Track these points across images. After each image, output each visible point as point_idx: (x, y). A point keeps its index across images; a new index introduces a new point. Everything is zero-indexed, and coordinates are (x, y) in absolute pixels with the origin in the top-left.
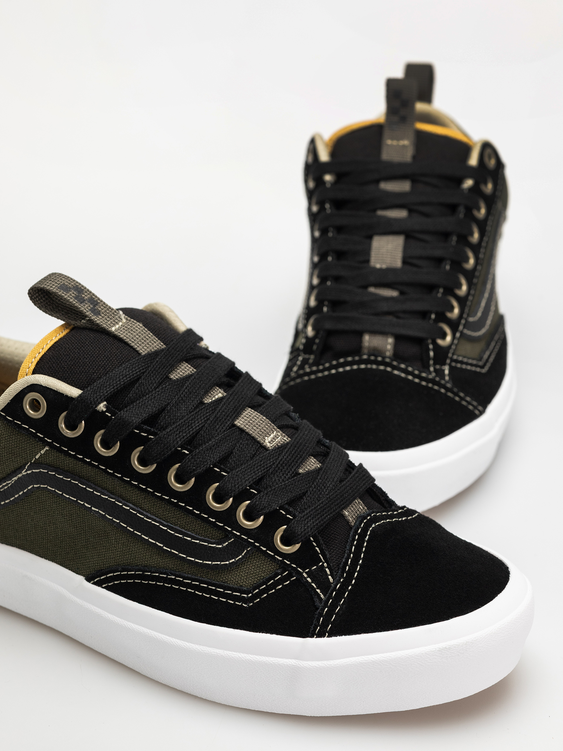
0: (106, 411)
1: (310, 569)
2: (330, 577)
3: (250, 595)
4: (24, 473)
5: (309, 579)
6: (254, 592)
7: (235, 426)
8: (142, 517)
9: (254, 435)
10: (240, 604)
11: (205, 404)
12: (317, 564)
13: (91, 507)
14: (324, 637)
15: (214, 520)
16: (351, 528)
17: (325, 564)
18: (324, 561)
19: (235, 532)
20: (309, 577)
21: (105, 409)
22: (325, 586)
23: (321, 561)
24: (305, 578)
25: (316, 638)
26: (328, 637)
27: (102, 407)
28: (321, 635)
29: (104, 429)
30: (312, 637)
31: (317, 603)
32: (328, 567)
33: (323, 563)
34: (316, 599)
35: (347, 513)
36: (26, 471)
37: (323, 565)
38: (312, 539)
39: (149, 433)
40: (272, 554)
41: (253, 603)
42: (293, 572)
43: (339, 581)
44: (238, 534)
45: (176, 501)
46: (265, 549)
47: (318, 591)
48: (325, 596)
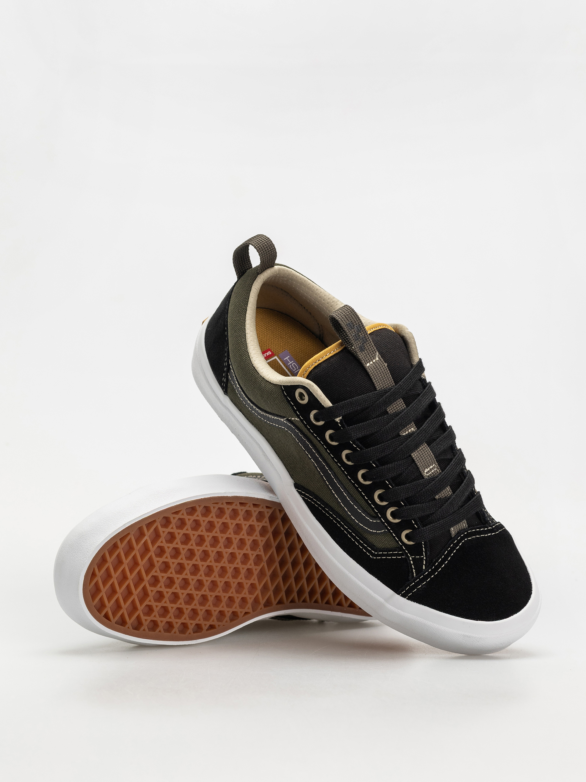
0: (339, 423)
1: (415, 557)
2: (424, 566)
3: (376, 553)
4: (282, 420)
5: (412, 562)
6: (379, 553)
7: (410, 456)
8: (336, 482)
9: (419, 466)
10: (369, 554)
11: (400, 436)
12: (420, 556)
13: (312, 458)
14: (405, 598)
15: (374, 507)
16: (451, 538)
17: (425, 558)
18: (424, 556)
19: (382, 519)
20: (412, 560)
21: (339, 422)
22: (419, 571)
23: (423, 555)
24: (410, 560)
25: (400, 596)
26: (407, 599)
27: (338, 420)
28: (404, 596)
29: (334, 431)
30: (399, 594)
31: (410, 577)
32: (425, 560)
33: (424, 557)
34: (410, 574)
35: (453, 529)
36: (284, 420)
37: (423, 557)
38: (423, 543)
39: (358, 446)
40: (398, 540)
41: (376, 558)
42: (404, 553)
43: (428, 571)
44: (384, 521)
45: (357, 486)
46: (395, 535)
47: (414, 571)
48: (416, 575)
